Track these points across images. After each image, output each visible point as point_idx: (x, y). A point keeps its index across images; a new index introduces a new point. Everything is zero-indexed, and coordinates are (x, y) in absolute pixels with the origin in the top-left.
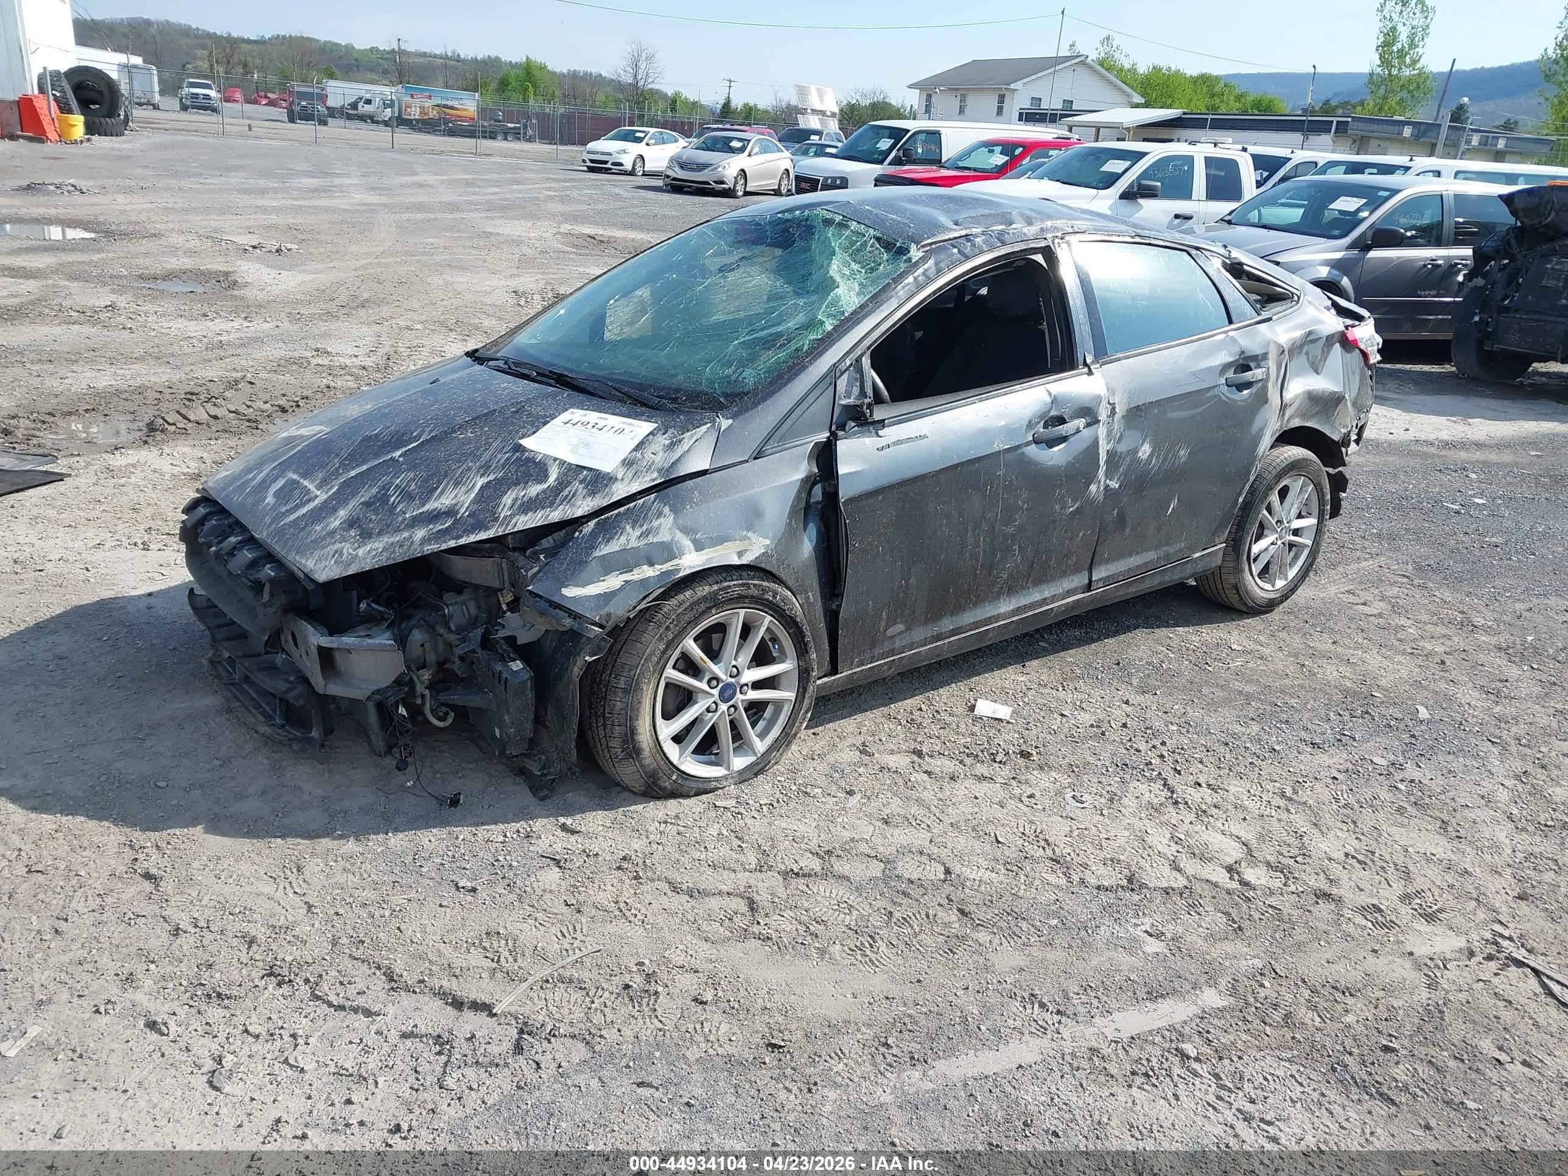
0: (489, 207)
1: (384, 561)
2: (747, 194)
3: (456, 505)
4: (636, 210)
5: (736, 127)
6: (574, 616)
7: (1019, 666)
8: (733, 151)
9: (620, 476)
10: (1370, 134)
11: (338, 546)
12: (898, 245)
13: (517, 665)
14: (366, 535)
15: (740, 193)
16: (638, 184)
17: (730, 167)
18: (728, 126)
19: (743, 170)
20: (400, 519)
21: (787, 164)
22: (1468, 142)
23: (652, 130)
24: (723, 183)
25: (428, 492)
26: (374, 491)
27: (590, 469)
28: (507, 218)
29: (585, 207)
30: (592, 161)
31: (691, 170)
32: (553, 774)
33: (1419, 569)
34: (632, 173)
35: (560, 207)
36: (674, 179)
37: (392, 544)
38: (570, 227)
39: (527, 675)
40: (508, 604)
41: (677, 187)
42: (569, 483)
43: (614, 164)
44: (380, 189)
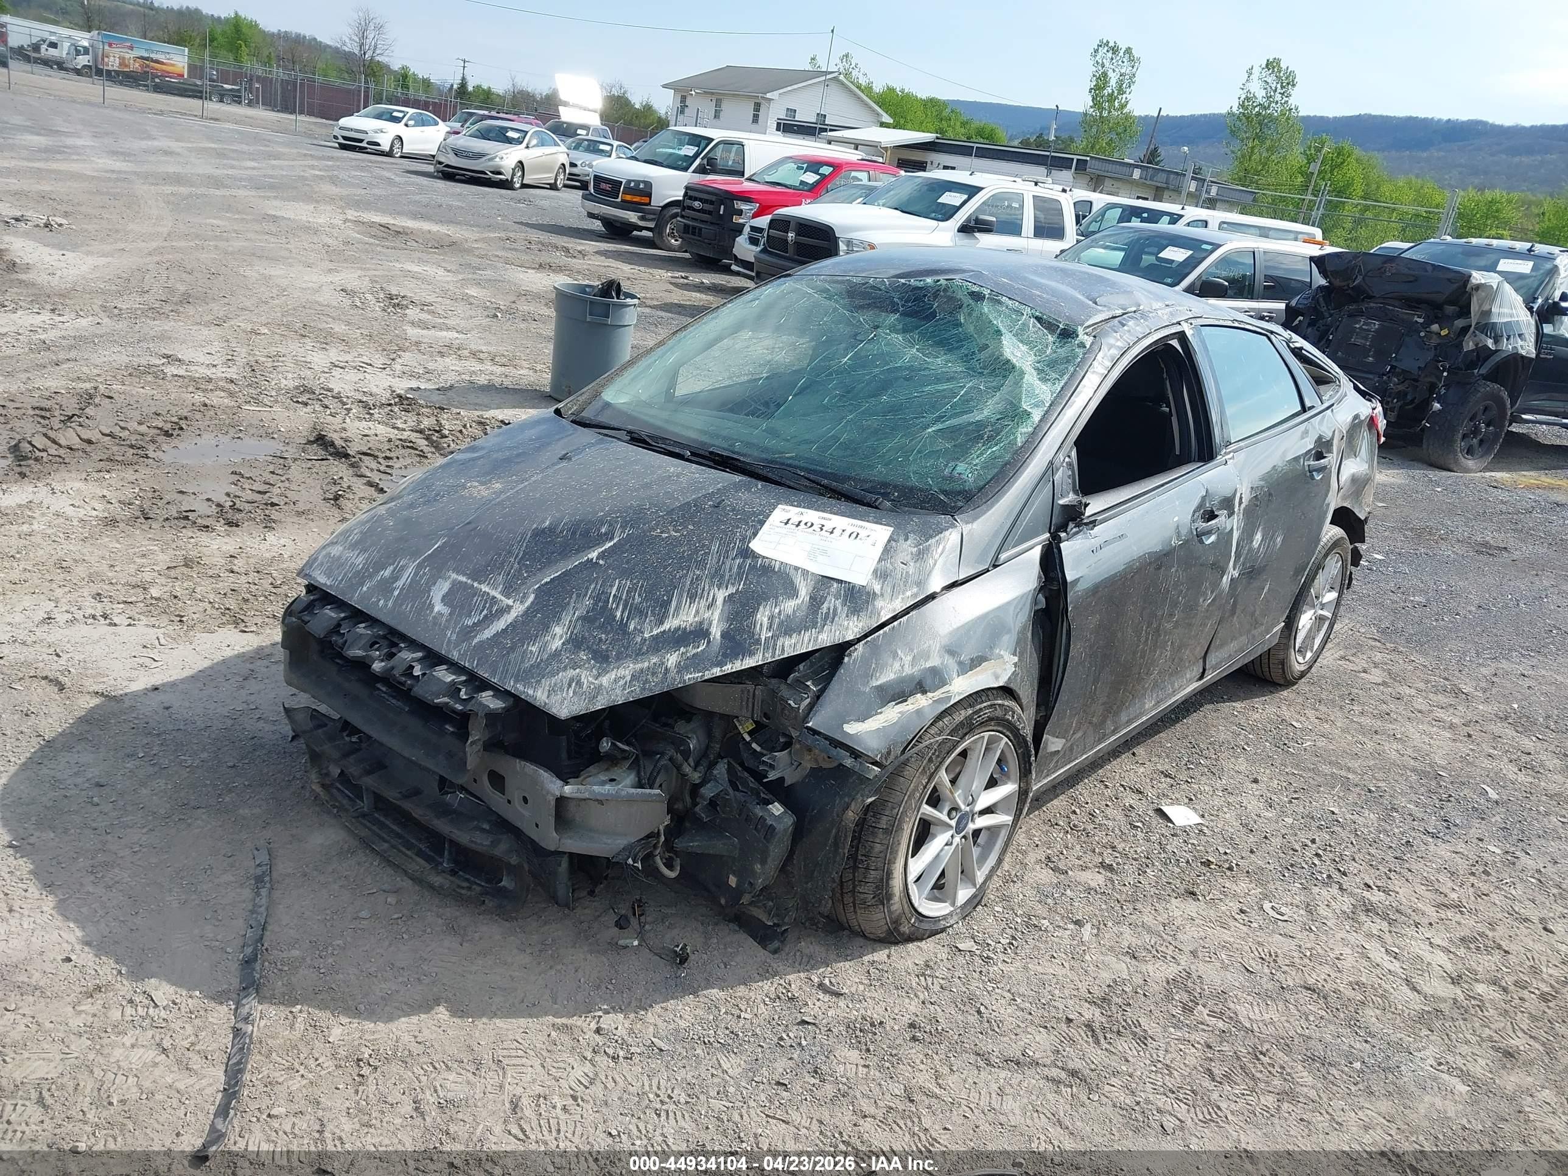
0: (257, 185)
1: (636, 692)
2: (524, 186)
3: (701, 623)
4: (417, 198)
5: (501, 115)
6: (855, 754)
7: (1129, 754)
8: (510, 141)
9: (878, 591)
10: (1105, 174)
11: (571, 673)
12: (1061, 326)
13: (777, 809)
14: (602, 659)
15: (517, 185)
16: (408, 168)
17: (507, 157)
18: (494, 113)
19: (521, 162)
20: (639, 639)
21: (563, 159)
22: (1208, 192)
23: (411, 111)
24: (500, 173)
25: (662, 610)
26: (588, 602)
27: (840, 582)
28: (283, 199)
29: (363, 192)
30: (345, 138)
31: (467, 157)
32: (787, 924)
33: (1383, 632)
34: (389, 154)
35: (334, 190)
36: (447, 166)
37: (642, 670)
38: (356, 214)
39: (789, 820)
40: (750, 733)
41: (449, 174)
42: (823, 600)
43: (369, 143)
44: (122, 154)
